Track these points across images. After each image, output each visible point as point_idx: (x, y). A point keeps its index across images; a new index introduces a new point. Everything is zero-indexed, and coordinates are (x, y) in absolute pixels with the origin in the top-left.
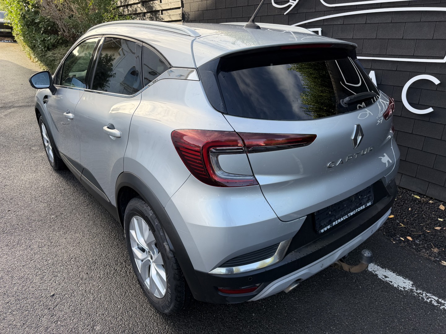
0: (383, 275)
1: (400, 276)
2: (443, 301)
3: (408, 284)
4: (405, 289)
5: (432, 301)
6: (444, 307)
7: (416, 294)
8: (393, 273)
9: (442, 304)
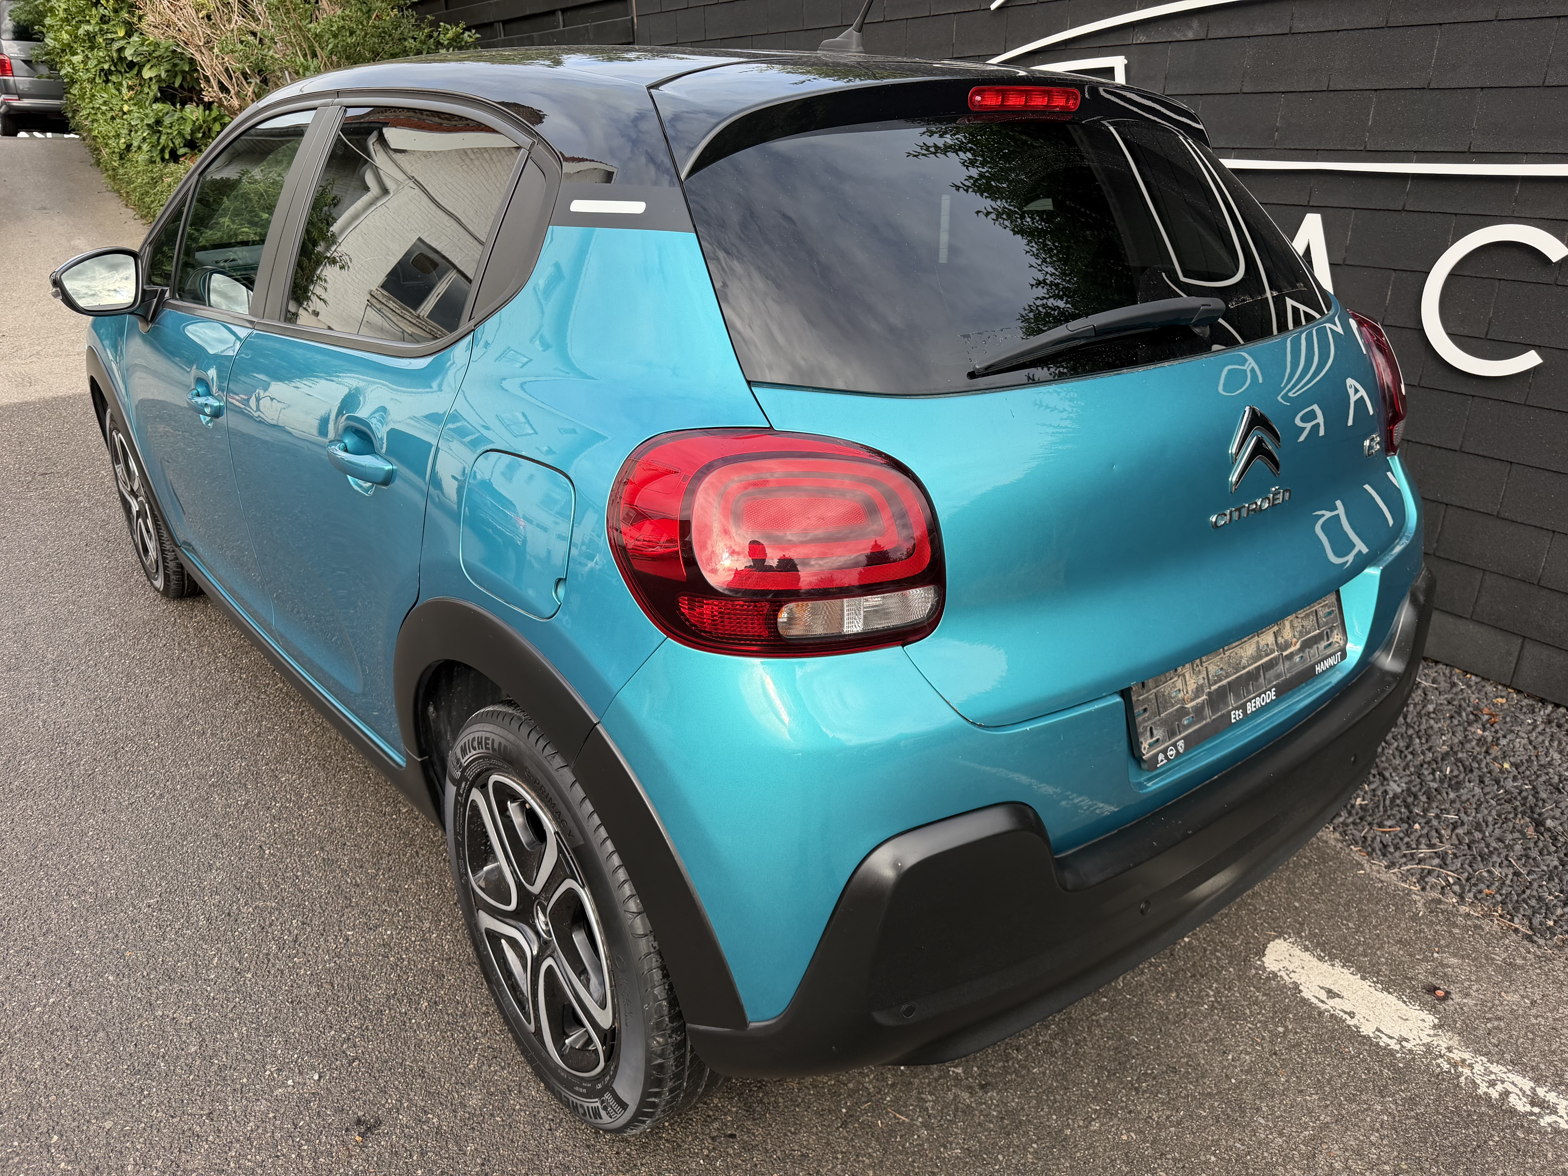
0: (1322, 988)
1: (1389, 993)
2: (1552, 1097)
3: (1420, 1024)
4: (1404, 1043)
5: (1507, 1093)
6: (1554, 1118)
7: (1446, 1066)
8: (1363, 978)
9: (1548, 1108)
